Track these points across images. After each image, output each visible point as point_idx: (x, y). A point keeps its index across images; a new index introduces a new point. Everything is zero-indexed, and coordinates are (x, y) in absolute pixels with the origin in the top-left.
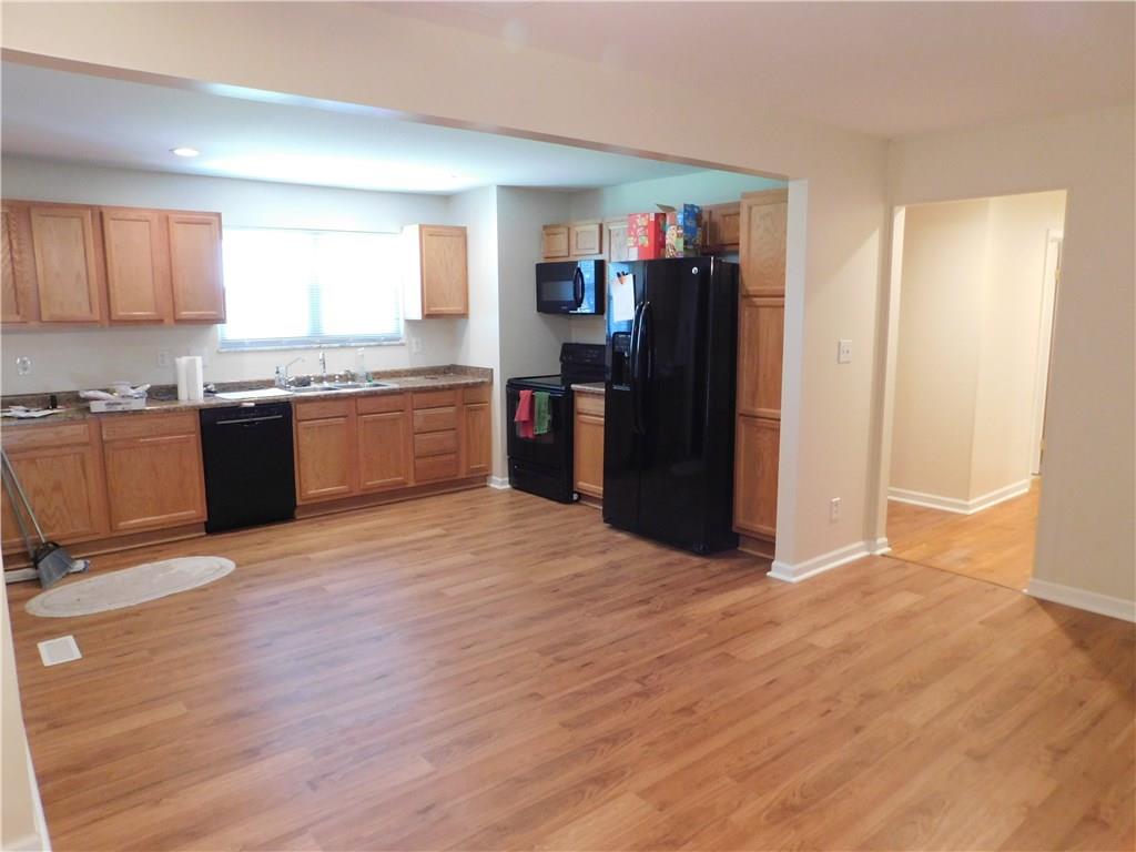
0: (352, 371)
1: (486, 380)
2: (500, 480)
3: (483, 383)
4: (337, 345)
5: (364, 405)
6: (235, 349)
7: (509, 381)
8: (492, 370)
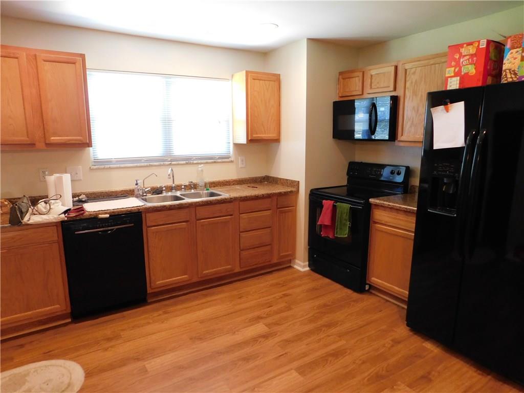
0: (194, 181)
1: (294, 189)
2: (302, 264)
3: (291, 192)
4: (184, 162)
5: (202, 212)
6: (104, 166)
7: (312, 191)
8: (299, 182)
